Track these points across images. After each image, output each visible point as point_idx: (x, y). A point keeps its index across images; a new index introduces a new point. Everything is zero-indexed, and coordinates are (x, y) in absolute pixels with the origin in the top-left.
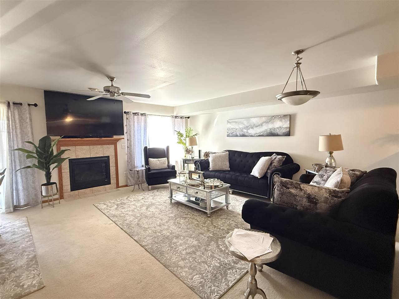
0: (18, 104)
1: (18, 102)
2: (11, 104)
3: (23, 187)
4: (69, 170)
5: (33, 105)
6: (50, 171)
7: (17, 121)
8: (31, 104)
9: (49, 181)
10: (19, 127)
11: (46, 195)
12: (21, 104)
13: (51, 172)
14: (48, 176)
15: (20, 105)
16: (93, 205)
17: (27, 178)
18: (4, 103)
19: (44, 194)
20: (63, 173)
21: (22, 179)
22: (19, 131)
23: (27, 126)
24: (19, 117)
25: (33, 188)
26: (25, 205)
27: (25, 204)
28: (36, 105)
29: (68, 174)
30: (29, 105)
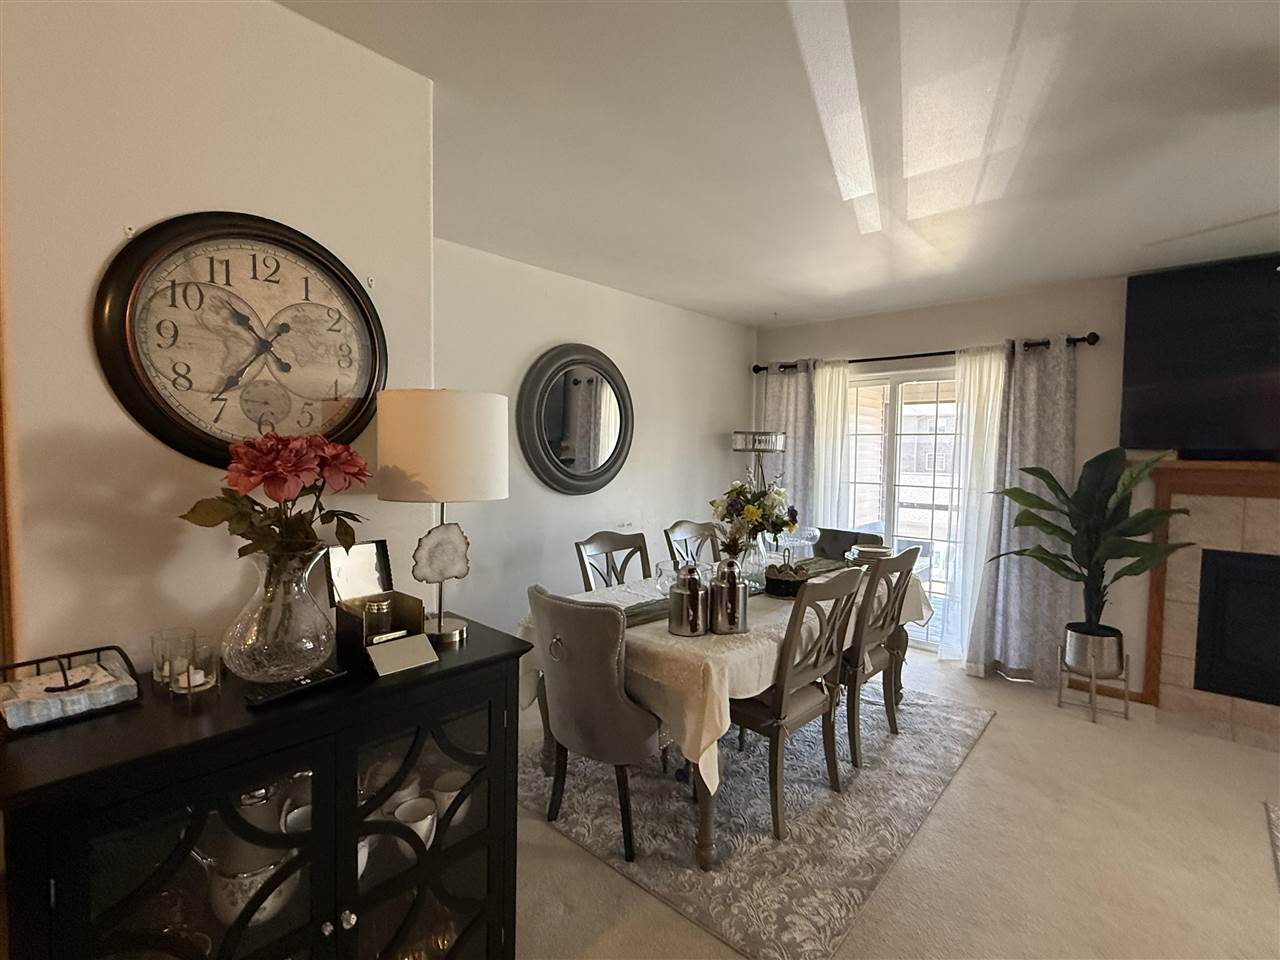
0: (1036, 346)
1: (1039, 337)
2: (1019, 348)
3: (1022, 613)
4: (1198, 597)
5: (1083, 340)
6: (1104, 584)
7: (1032, 401)
8: (1077, 337)
9: (1094, 618)
10: (1033, 420)
11: (1074, 665)
12: (1046, 344)
13: (1105, 587)
14: (1095, 599)
15: (1044, 348)
16: (1265, 804)
17: (1035, 587)
18: (1001, 348)
19: (1069, 659)
20: (1169, 600)
21: (1022, 585)
22: (1031, 433)
23: (1054, 414)
24: (1038, 388)
25: (1047, 626)
26: (1020, 673)
27: (1021, 667)
28: (1093, 339)
29: (1194, 614)
30: (1072, 342)
